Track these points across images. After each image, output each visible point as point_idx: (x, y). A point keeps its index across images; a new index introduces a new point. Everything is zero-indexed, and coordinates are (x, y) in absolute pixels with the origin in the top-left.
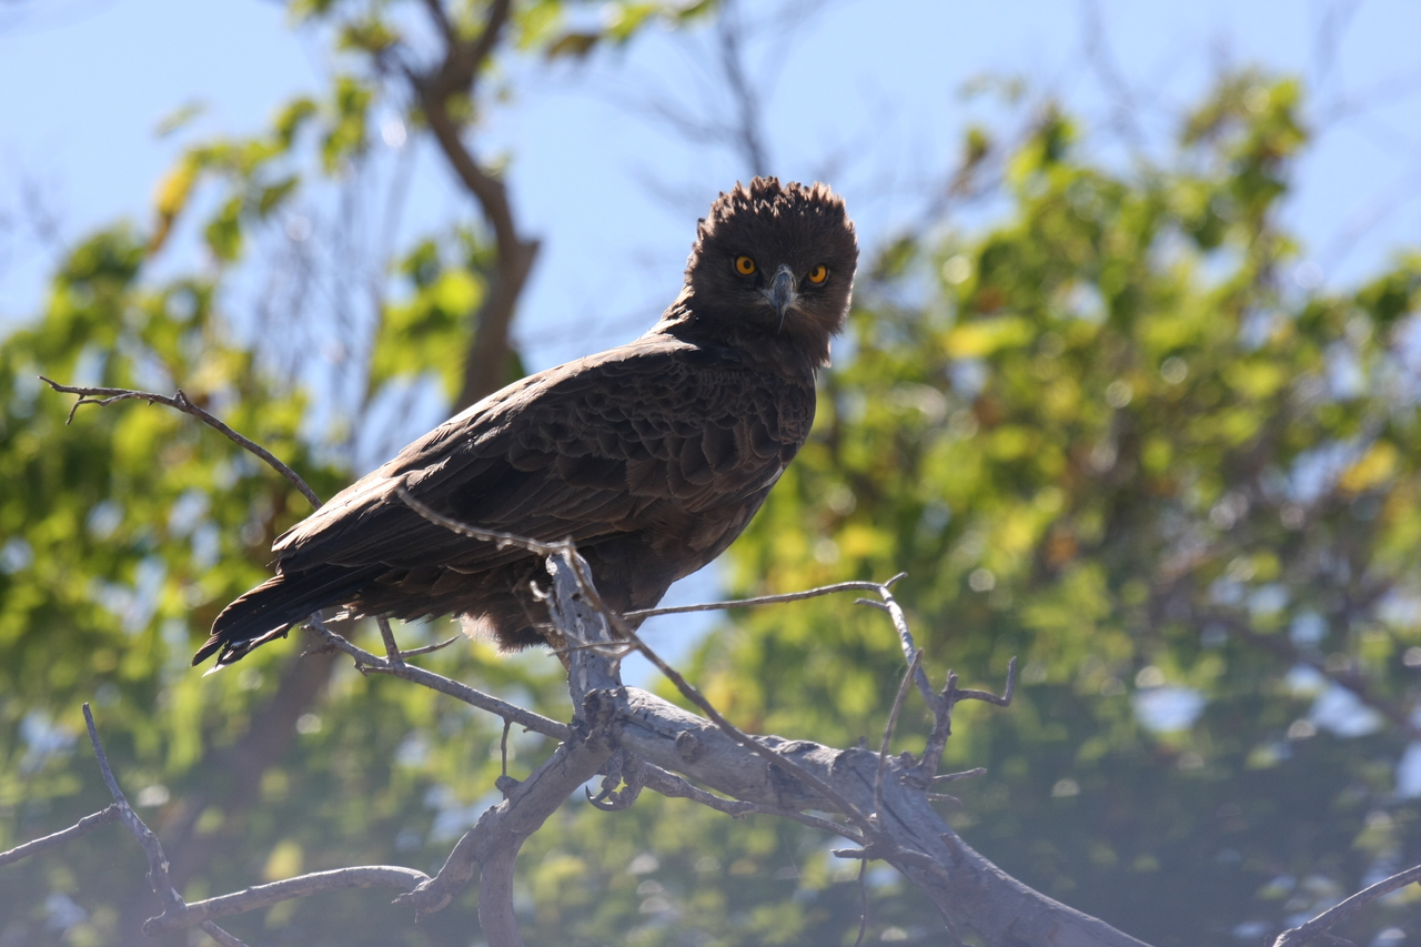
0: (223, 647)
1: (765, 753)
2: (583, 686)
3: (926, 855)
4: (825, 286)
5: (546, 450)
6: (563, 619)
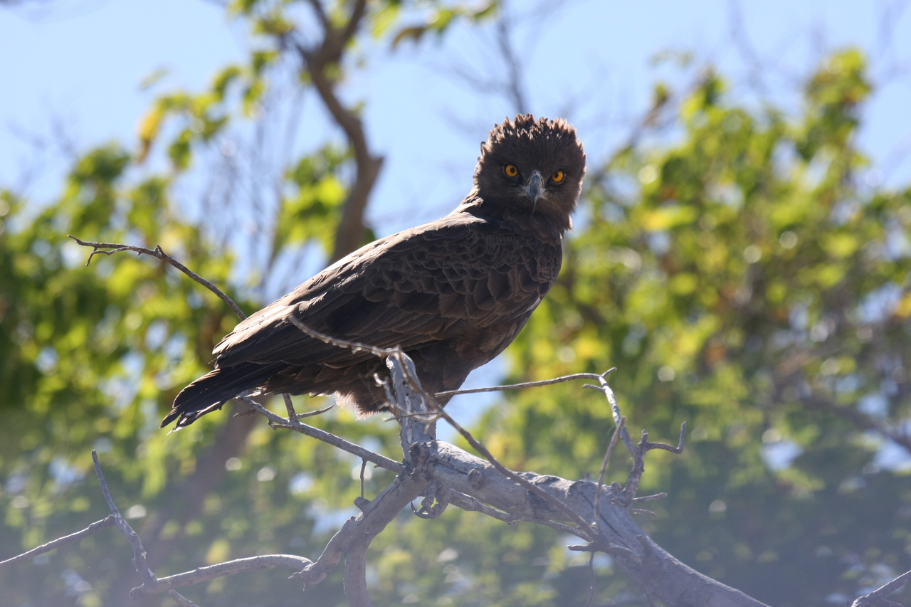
1: (525, 484)
2: (409, 440)
3: (627, 549)
4: (563, 184)
5: (388, 288)
6: (396, 398)
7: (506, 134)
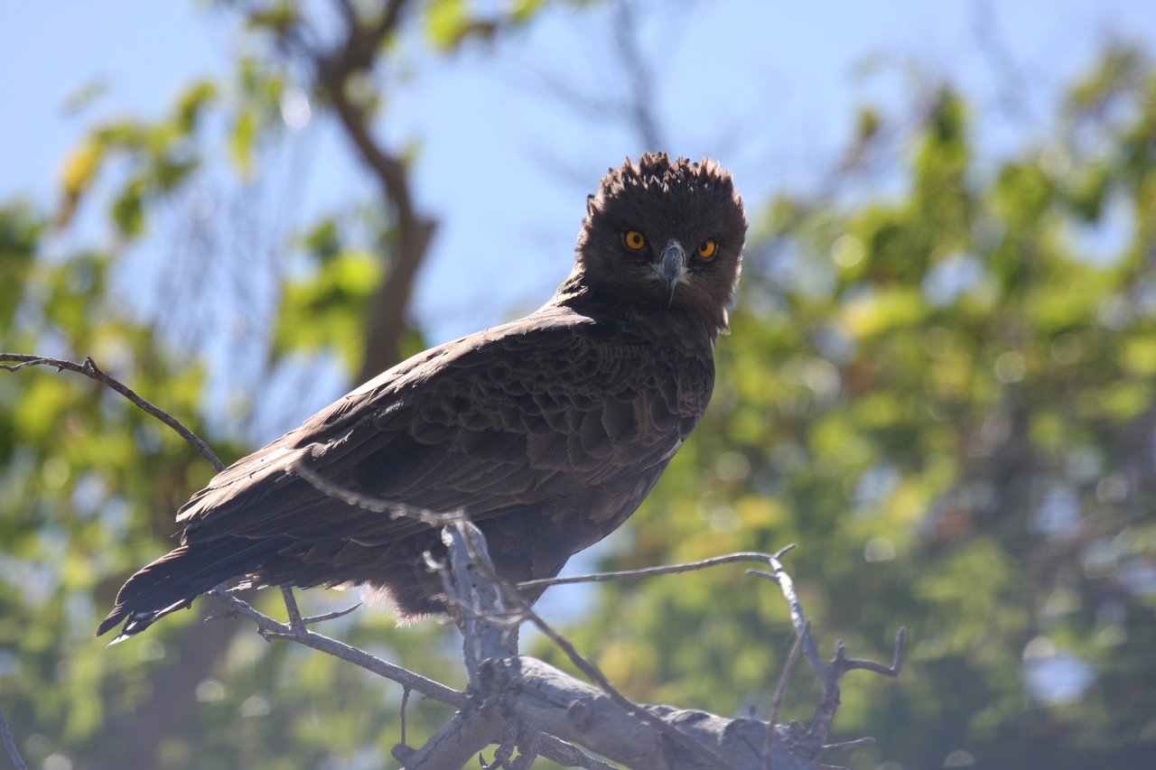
0: (127, 618)
1: (656, 723)
2: (477, 656)
4: (714, 261)
5: (449, 424)
6: (457, 590)
7: (627, 184)
